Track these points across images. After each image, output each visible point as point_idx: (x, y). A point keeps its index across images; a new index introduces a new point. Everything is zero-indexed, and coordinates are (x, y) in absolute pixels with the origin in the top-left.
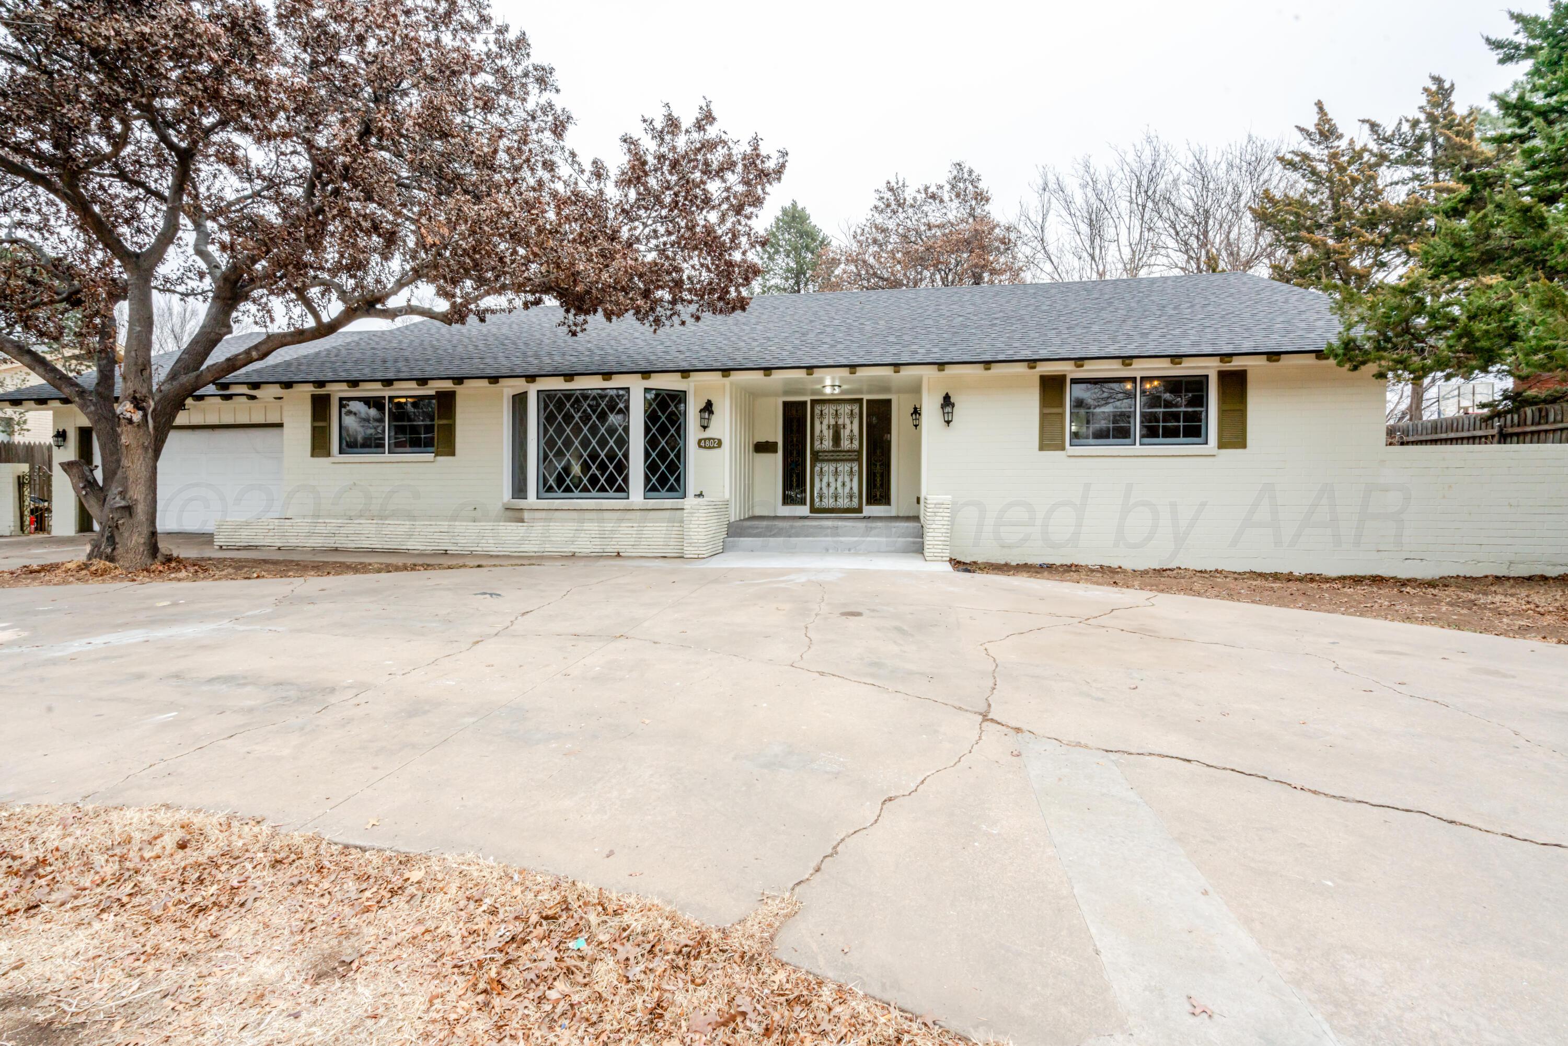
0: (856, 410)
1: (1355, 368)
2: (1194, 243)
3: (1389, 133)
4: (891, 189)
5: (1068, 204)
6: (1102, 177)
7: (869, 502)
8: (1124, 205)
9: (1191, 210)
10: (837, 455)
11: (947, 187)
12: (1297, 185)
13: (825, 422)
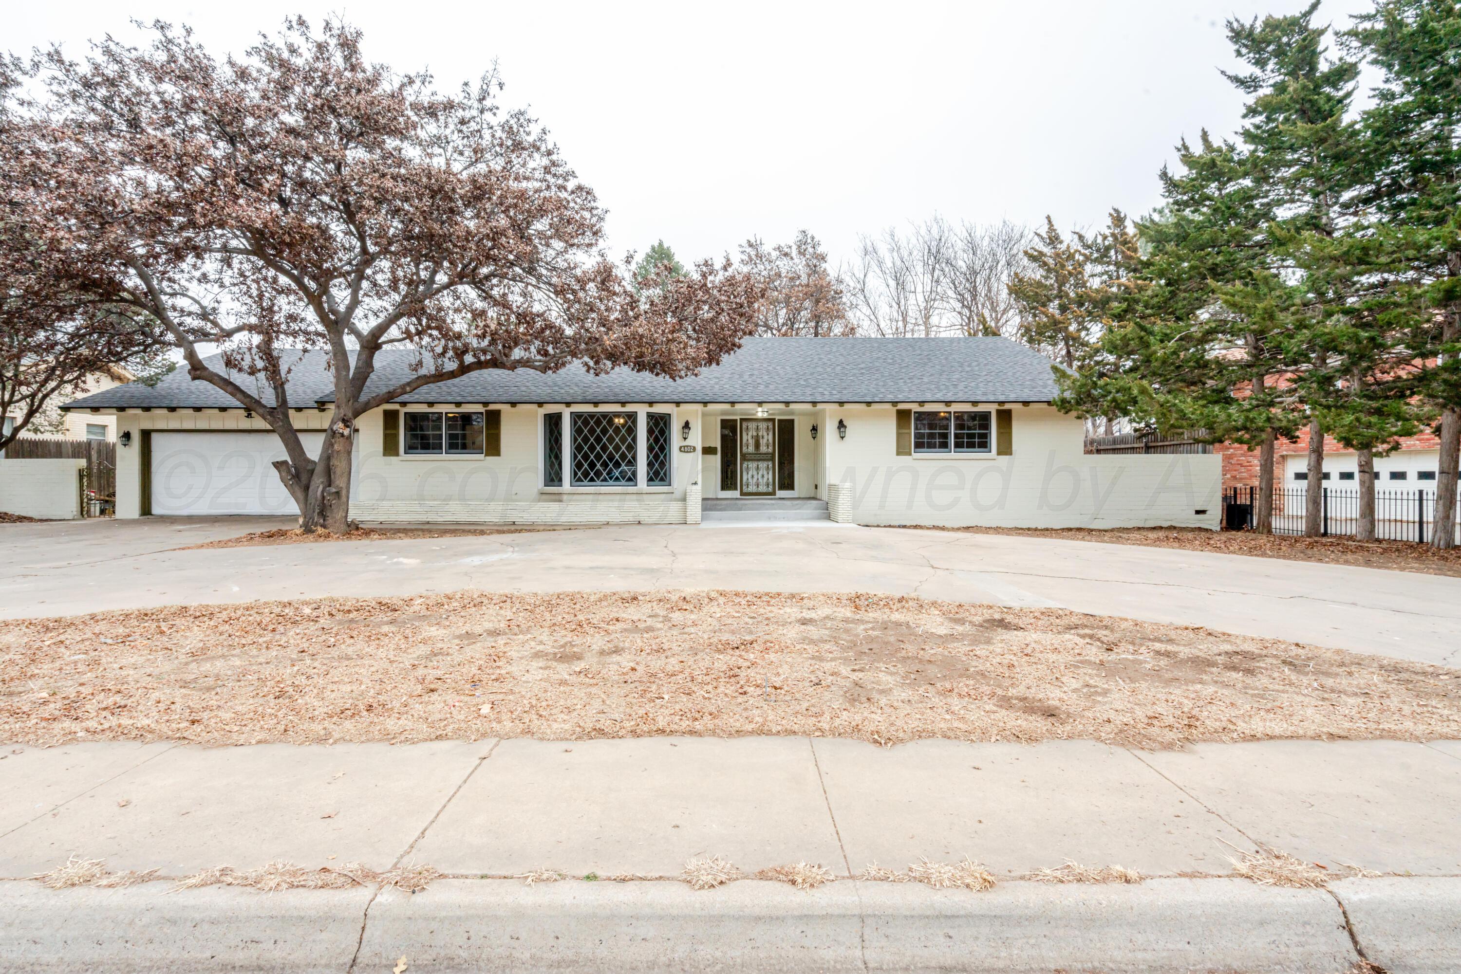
0: (771, 426)
1: (1067, 413)
2: (968, 296)
3: (1090, 242)
4: (751, 245)
5: (880, 263)
6: (903, 243)
7: (781, 488)
8: (919, 268)
9: (964, 269)
10: (758, 457)
11: (794, 247)
12: (1036, 273)
13: (750, 434)
